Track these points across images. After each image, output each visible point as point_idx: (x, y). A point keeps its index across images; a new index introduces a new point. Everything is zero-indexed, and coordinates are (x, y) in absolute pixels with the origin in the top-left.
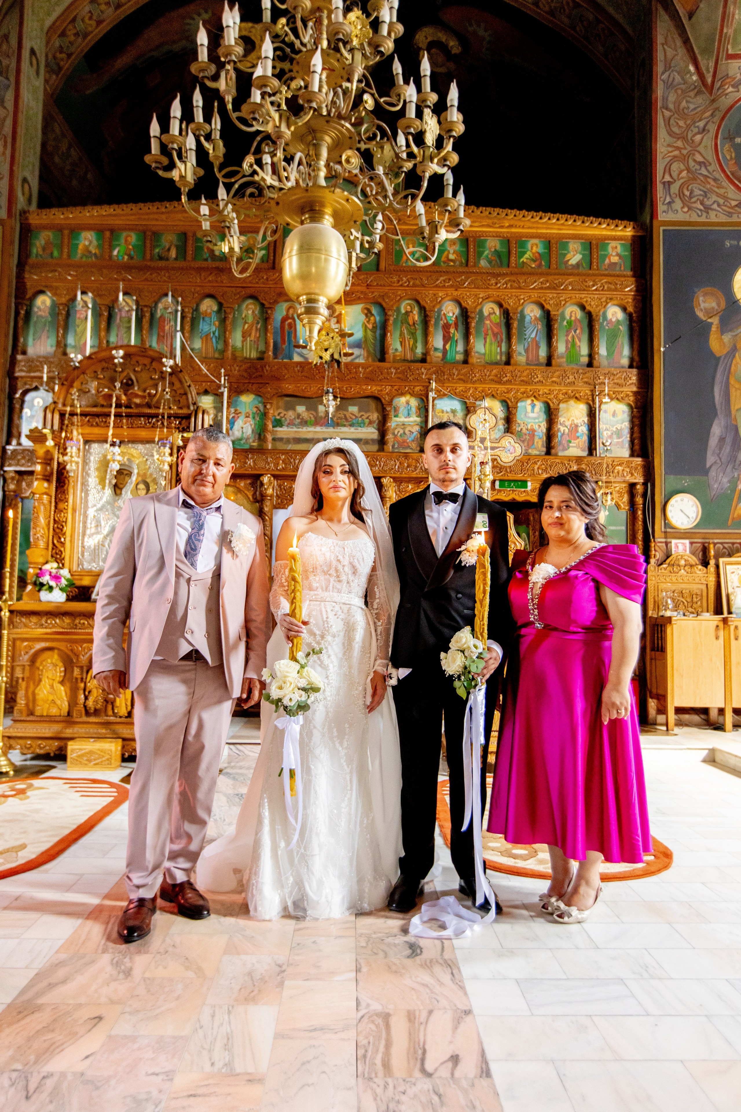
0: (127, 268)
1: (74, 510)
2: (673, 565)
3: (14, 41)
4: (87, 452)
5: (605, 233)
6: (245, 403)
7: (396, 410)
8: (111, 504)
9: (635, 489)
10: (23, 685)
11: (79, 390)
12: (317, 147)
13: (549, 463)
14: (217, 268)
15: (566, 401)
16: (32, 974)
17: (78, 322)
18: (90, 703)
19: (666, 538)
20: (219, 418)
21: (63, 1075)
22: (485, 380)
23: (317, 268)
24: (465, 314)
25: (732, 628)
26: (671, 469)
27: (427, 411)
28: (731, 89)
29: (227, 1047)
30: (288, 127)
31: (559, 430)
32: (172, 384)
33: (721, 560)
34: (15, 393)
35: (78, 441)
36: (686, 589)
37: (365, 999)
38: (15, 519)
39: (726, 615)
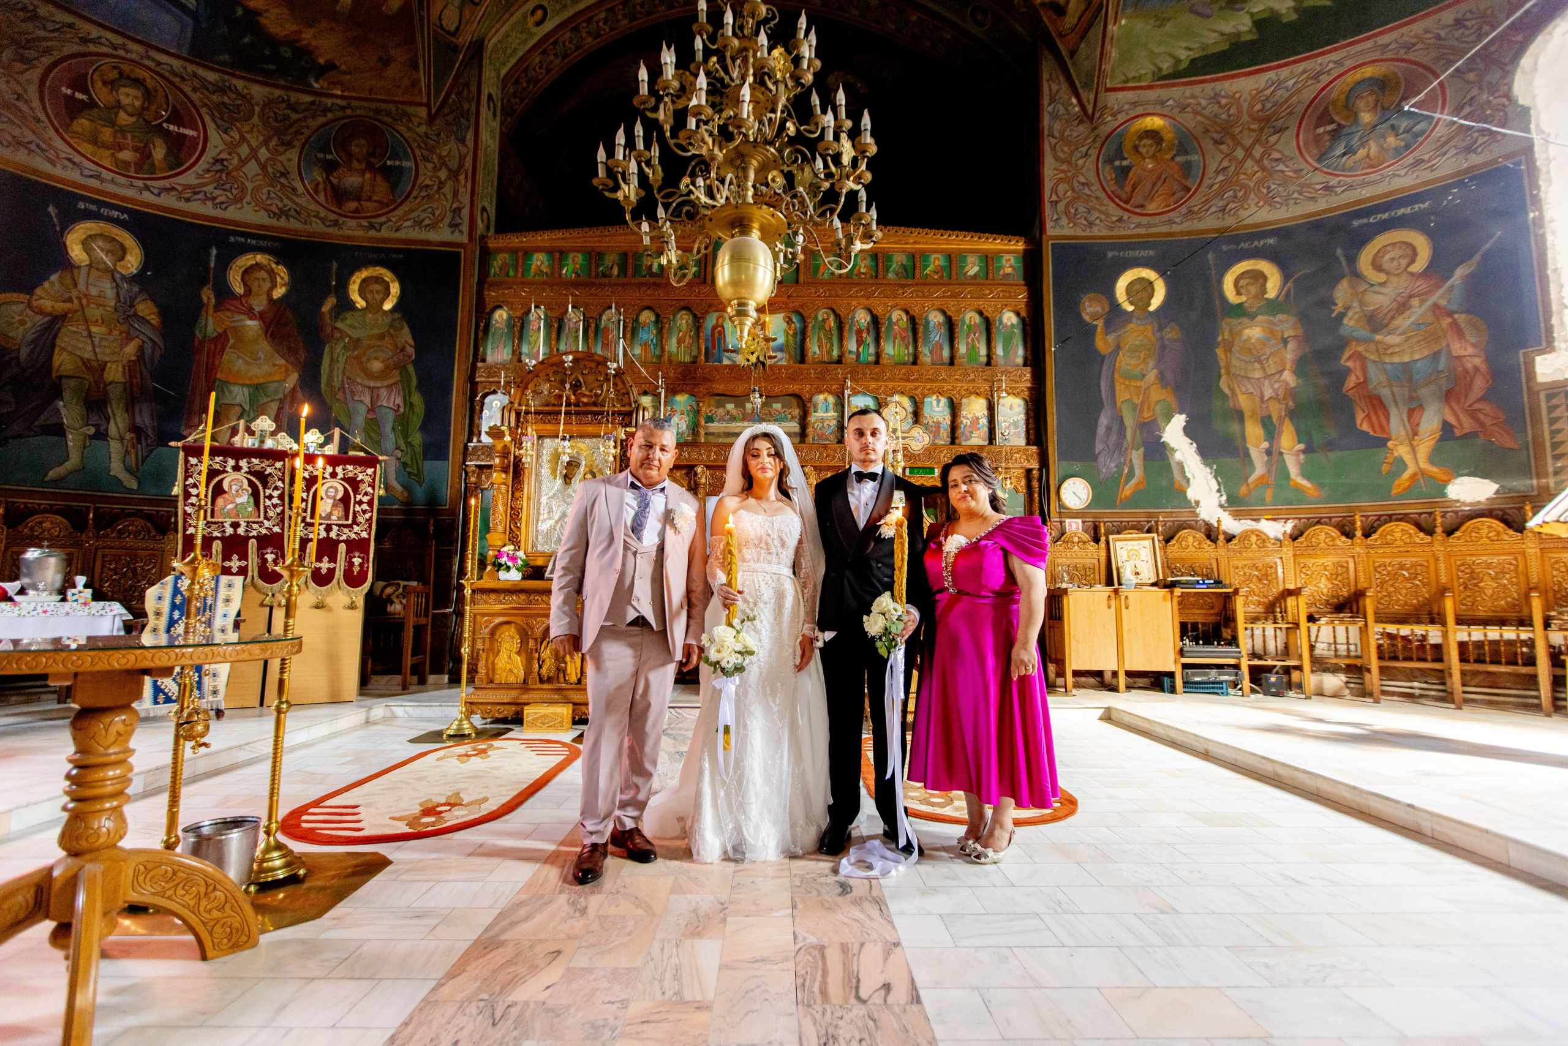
0: (576, 284)
1: (529, 498)
2: (1068, 542)
3: (474, 89)
4: (540, 446)
5: (999, 247)
6: (680, 402)
7: (816, 406)
8: (562, 492)
9: (1032, 474)
10: (483, 655)
11: (533, 392)
12: (745, 170)
14: (654, 283)
16: (495, 913)
17: (531, 333)
18: (544, 671)
19: (1060, 517)
21: (526, 1004)
22: (895, 378)
23: (746, 275)
24: (876, 321)
25: (1123, 598)
26: (1063, 456)
27: (843, 406)
28: (1109, 118)
29: (677, 977)
30: (721, 150)
32: (615, 384)
33: (1111, 537)
34: (476, 396)
35: (532, 436)
36: (1080, 564)
37: (801, 933)
38: (476, 507)
39: (1116, 586)
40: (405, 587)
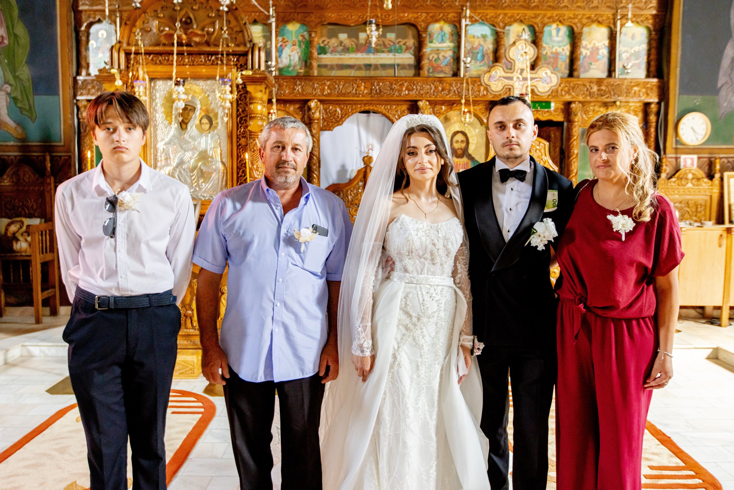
2: (681, 179)
4: (153, 90)
6: (292, 32)
7: (431, 36)
8: (178, 137)
9: (650, 108)
11: (142, 30)
13: (572, 85)
15: (589, 25)
19: (676, 153)
20: (268, 47)
22: (514, 6)
26: (685, 89)
27: (459, 36)
31: (581, 53)
32: (228, 22)
33: (726, 174)
34: (81, 26)
35: (144, 80)
36: (692, 200)
38: (92, 157)
39: (727, 225)
40: (28, 226)
